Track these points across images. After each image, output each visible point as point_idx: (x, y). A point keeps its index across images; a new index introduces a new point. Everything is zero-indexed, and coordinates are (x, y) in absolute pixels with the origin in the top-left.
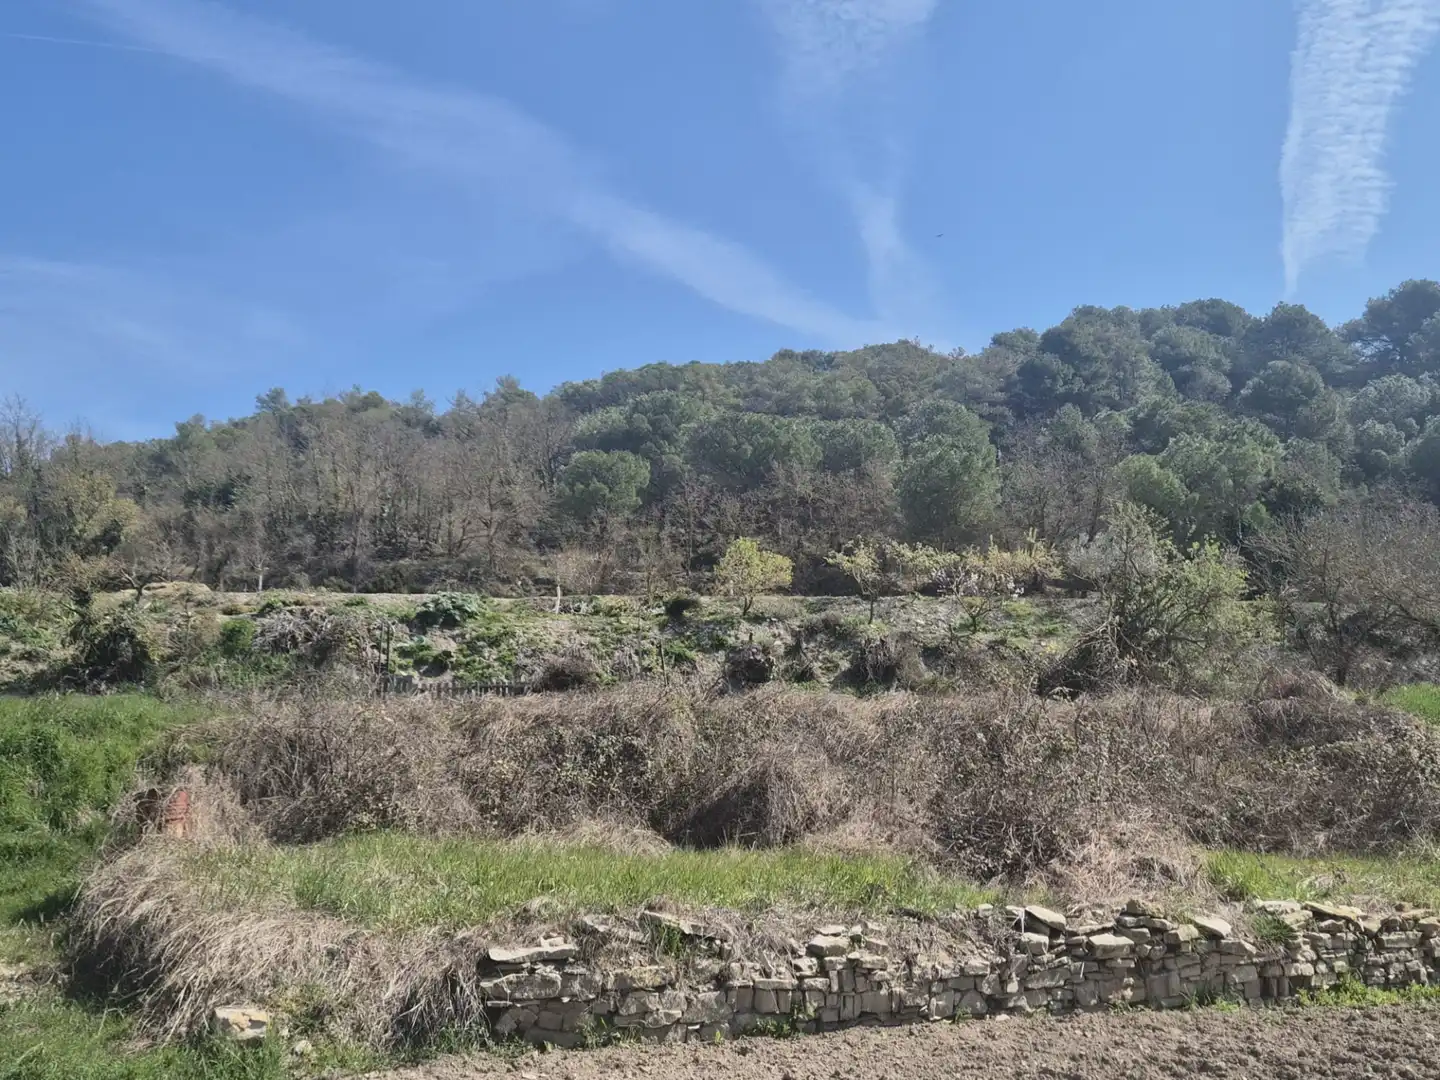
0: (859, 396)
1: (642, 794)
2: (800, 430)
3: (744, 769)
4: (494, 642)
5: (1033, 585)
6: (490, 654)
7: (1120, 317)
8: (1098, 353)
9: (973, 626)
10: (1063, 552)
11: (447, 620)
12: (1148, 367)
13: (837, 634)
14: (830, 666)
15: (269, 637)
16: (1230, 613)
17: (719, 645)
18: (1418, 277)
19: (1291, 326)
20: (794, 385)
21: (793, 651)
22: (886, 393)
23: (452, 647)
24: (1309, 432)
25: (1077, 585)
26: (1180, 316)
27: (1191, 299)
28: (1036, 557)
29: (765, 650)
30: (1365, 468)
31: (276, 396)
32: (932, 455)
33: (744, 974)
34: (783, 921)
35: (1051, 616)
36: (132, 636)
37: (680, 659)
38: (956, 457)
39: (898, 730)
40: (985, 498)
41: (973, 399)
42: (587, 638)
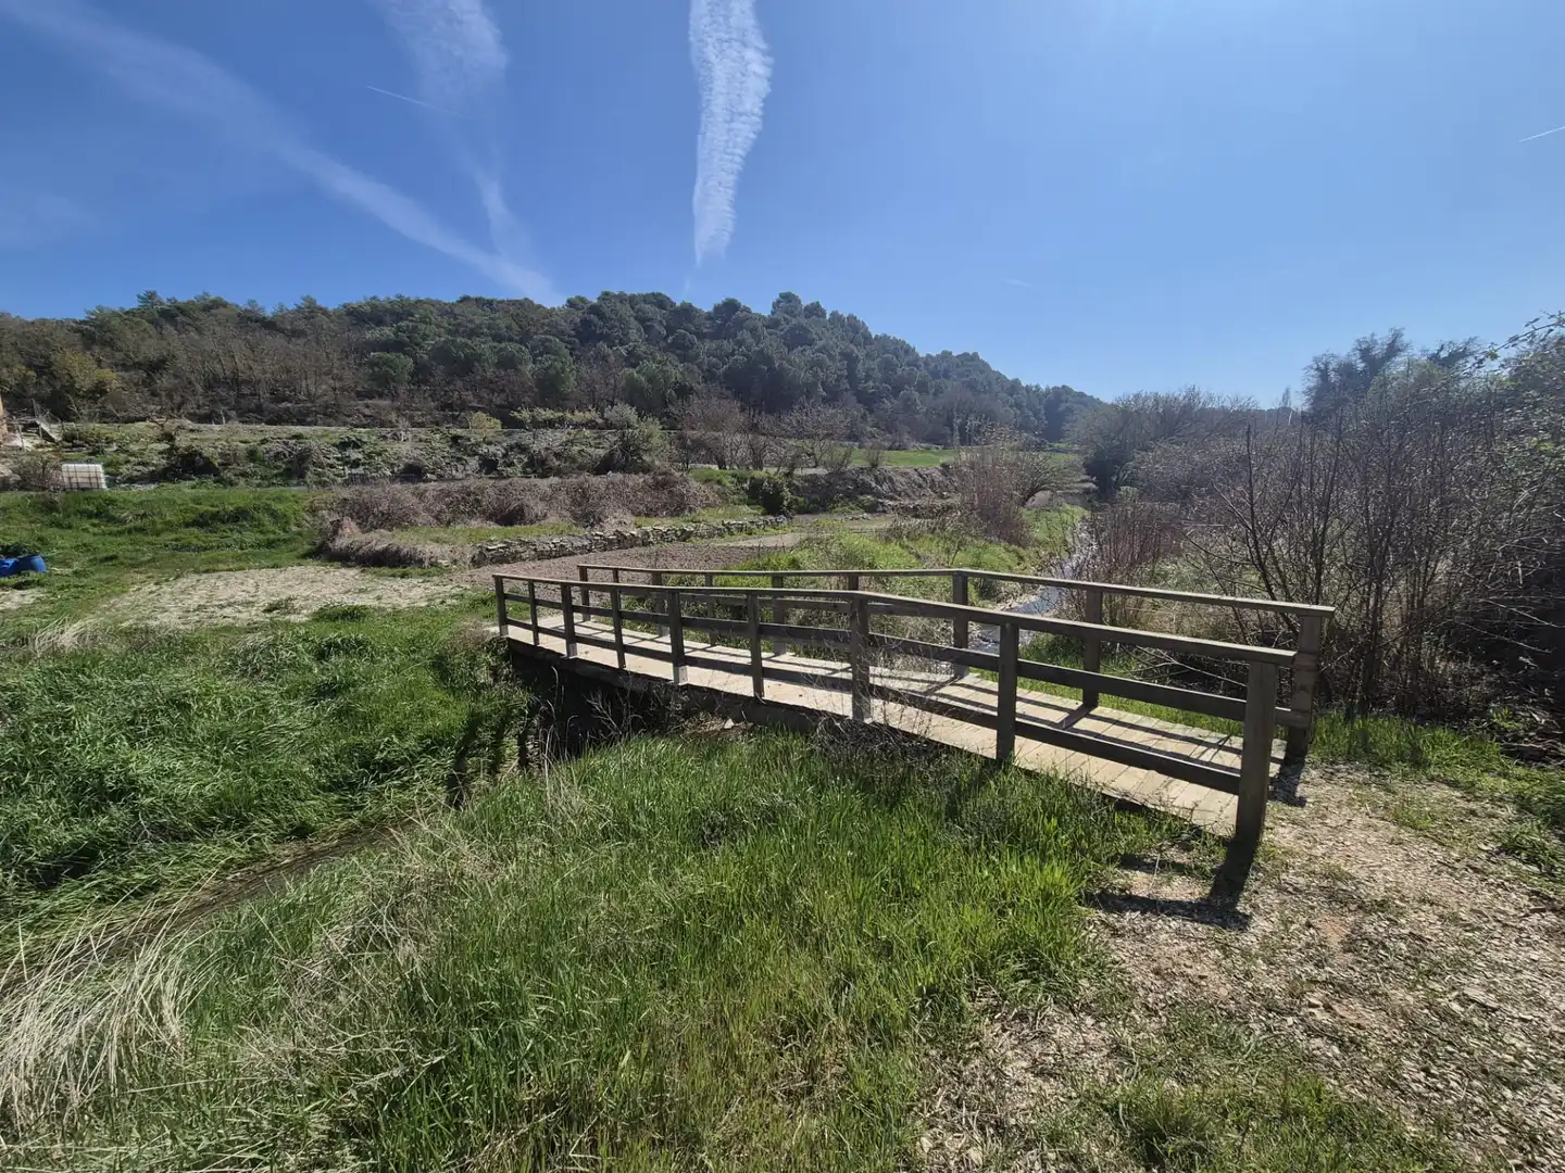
0: (509, 328)
1: (484, 512)
2: (485, 347)
3: (515, 504)
4: (379, 454)
5: (591, 425)
6: (378, 459)
7: (621, 298)
8: (613, 316)
9: (572, 442)
10: (603, 412)
11: (356, 445)
12: (634, 323)
13: (522, 449)
14: (520, 461)
15: (272, 453)
16: (656, 441)
17: (477, 454)
18: (731, 297)
19: (687, 311)
20: (477, 322)
21: (505, 456)
22: (520, 327)
23: (360, 456)
24: (692, 360)
25: (608, 425)
26: (646, 299)
27: (650, 292)
28: (591, 415)
29: (495, 455)
30: (709, 376)
31: (151, 295)
32: (547, 364)
33: (540, 548)
34: (544, 538)
35: (599, 437)
36: (200, 454)
37: (459, 459)
38: (558, 365)
39: (556, 490)
40: (571, 384)
41: (560, 334)
42: (419, 452)
